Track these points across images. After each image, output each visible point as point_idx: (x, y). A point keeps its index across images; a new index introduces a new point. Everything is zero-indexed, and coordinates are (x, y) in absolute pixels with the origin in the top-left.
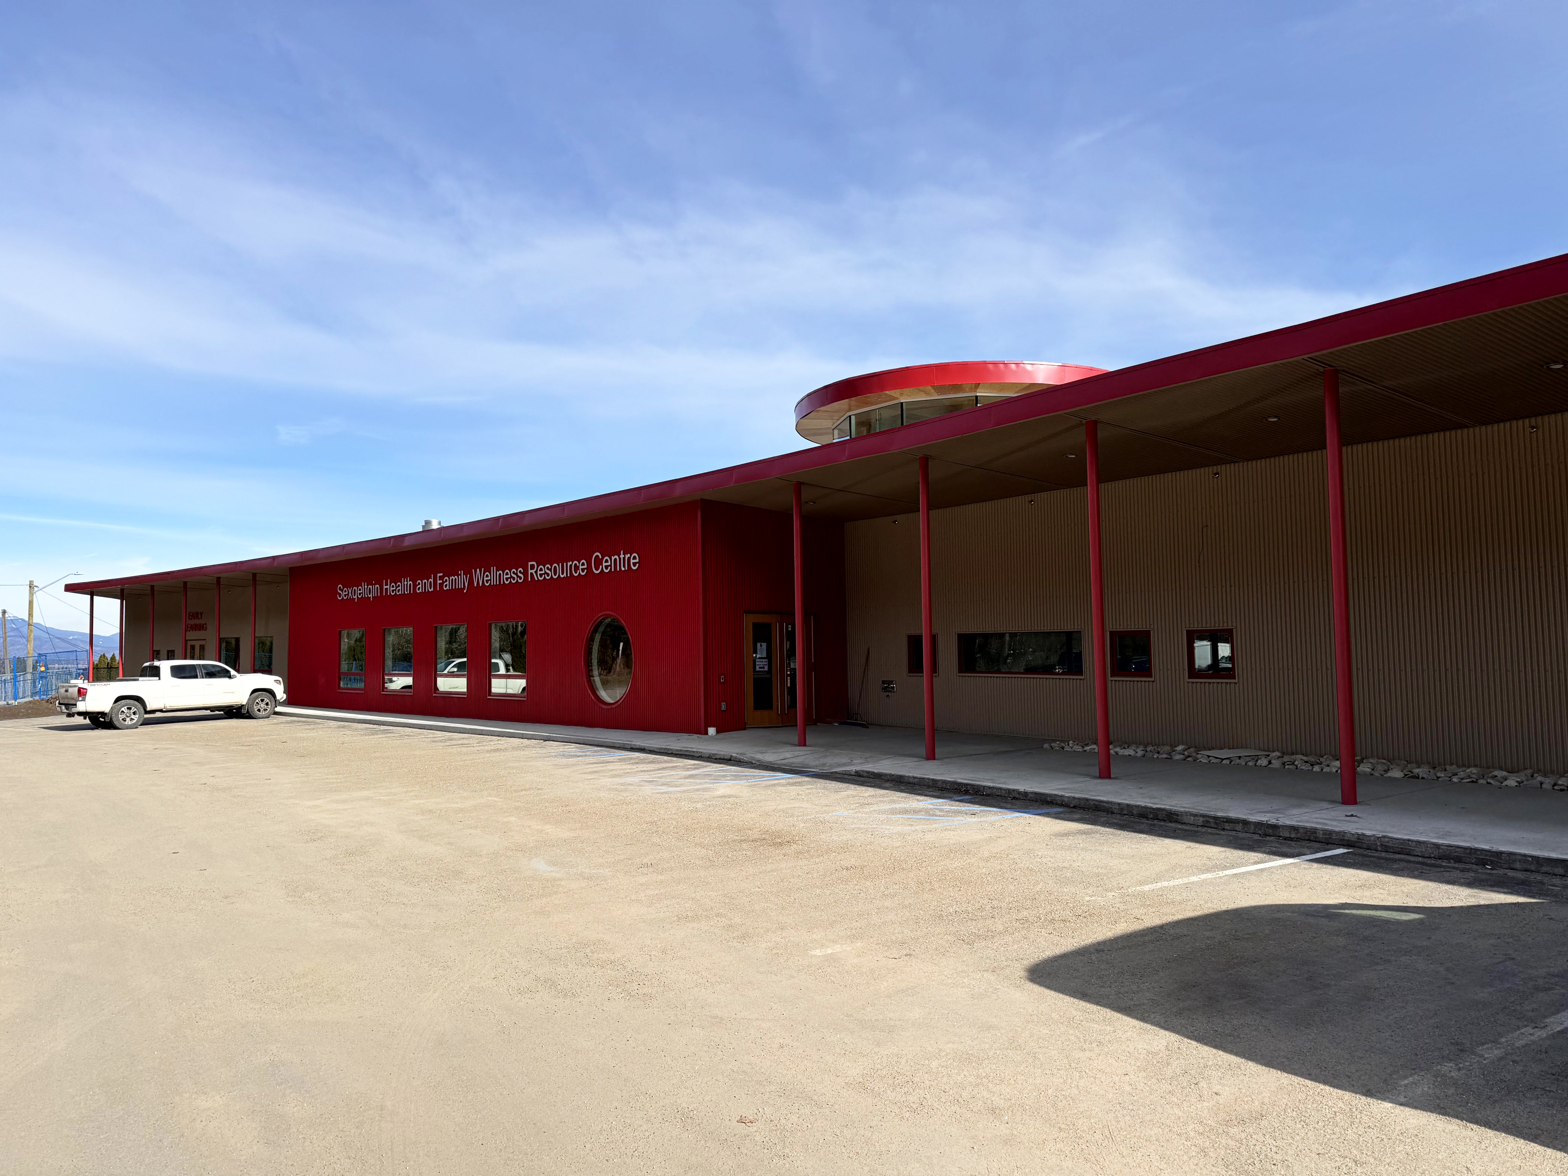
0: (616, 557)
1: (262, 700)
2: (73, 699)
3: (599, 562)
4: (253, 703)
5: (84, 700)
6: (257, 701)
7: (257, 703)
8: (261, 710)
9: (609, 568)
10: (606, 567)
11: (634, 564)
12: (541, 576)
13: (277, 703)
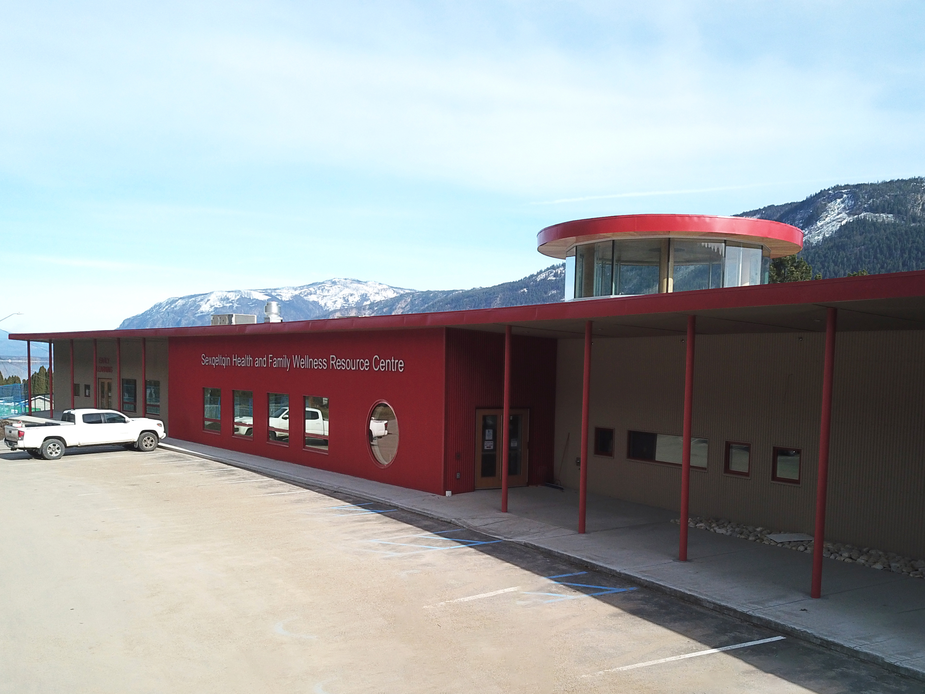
0: (389, 360)
1: (149, 438)
2: (15, 438)
3: (377, 363)
4: (142, 441)
5: (22, 439)
6: (145, 439)
7: (145, 440)
8: (148, 445)
9: (384, 368)
10: (382, 367)
11: (401, 368)
12: (339, 366)
13: (159, 439)
